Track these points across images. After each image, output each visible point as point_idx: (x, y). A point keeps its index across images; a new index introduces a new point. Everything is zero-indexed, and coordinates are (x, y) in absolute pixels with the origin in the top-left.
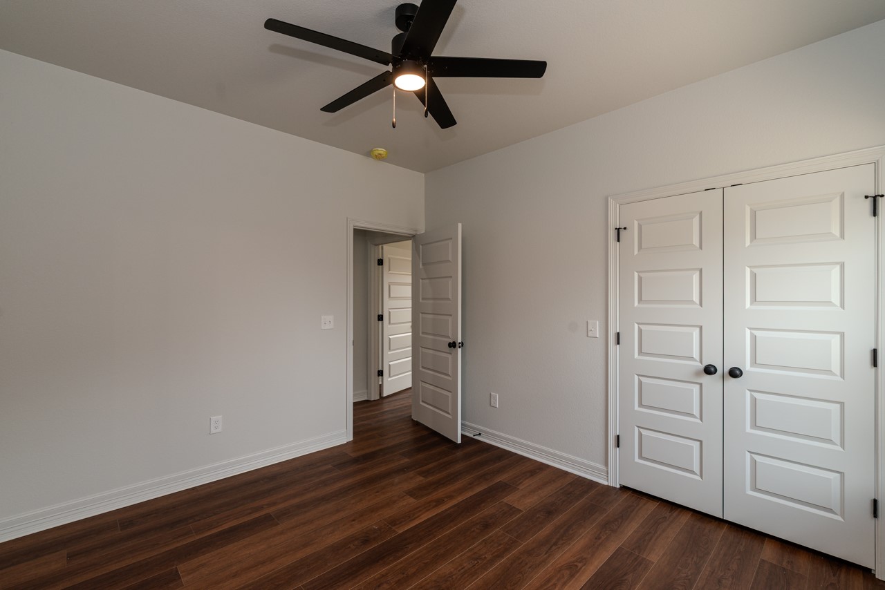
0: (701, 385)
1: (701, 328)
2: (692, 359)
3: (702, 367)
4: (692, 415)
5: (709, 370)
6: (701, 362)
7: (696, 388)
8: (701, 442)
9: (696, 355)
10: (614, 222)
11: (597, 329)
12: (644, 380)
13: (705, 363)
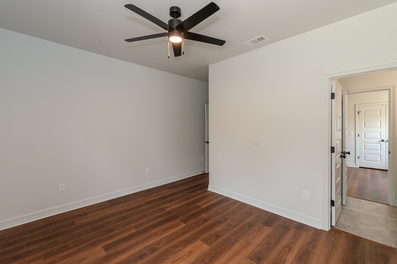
0: (381, 144)
1: (381, 132)
2: (378, 139)
3: (381, 140)
4: (378, 150)
5: (383, 141)
6: (381, 139)
7: (379, 145)
8: (381, 155)
9: (379, 138)
10: (357, 110)
11: (353, 133)
12: (365, 144)
13: (382, 139)
